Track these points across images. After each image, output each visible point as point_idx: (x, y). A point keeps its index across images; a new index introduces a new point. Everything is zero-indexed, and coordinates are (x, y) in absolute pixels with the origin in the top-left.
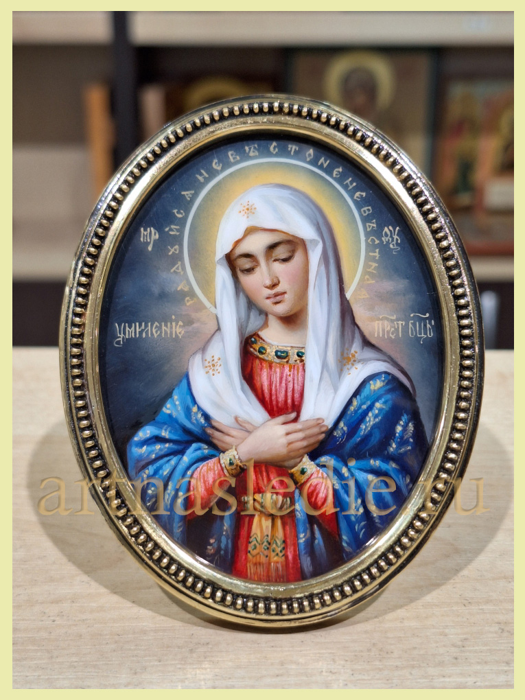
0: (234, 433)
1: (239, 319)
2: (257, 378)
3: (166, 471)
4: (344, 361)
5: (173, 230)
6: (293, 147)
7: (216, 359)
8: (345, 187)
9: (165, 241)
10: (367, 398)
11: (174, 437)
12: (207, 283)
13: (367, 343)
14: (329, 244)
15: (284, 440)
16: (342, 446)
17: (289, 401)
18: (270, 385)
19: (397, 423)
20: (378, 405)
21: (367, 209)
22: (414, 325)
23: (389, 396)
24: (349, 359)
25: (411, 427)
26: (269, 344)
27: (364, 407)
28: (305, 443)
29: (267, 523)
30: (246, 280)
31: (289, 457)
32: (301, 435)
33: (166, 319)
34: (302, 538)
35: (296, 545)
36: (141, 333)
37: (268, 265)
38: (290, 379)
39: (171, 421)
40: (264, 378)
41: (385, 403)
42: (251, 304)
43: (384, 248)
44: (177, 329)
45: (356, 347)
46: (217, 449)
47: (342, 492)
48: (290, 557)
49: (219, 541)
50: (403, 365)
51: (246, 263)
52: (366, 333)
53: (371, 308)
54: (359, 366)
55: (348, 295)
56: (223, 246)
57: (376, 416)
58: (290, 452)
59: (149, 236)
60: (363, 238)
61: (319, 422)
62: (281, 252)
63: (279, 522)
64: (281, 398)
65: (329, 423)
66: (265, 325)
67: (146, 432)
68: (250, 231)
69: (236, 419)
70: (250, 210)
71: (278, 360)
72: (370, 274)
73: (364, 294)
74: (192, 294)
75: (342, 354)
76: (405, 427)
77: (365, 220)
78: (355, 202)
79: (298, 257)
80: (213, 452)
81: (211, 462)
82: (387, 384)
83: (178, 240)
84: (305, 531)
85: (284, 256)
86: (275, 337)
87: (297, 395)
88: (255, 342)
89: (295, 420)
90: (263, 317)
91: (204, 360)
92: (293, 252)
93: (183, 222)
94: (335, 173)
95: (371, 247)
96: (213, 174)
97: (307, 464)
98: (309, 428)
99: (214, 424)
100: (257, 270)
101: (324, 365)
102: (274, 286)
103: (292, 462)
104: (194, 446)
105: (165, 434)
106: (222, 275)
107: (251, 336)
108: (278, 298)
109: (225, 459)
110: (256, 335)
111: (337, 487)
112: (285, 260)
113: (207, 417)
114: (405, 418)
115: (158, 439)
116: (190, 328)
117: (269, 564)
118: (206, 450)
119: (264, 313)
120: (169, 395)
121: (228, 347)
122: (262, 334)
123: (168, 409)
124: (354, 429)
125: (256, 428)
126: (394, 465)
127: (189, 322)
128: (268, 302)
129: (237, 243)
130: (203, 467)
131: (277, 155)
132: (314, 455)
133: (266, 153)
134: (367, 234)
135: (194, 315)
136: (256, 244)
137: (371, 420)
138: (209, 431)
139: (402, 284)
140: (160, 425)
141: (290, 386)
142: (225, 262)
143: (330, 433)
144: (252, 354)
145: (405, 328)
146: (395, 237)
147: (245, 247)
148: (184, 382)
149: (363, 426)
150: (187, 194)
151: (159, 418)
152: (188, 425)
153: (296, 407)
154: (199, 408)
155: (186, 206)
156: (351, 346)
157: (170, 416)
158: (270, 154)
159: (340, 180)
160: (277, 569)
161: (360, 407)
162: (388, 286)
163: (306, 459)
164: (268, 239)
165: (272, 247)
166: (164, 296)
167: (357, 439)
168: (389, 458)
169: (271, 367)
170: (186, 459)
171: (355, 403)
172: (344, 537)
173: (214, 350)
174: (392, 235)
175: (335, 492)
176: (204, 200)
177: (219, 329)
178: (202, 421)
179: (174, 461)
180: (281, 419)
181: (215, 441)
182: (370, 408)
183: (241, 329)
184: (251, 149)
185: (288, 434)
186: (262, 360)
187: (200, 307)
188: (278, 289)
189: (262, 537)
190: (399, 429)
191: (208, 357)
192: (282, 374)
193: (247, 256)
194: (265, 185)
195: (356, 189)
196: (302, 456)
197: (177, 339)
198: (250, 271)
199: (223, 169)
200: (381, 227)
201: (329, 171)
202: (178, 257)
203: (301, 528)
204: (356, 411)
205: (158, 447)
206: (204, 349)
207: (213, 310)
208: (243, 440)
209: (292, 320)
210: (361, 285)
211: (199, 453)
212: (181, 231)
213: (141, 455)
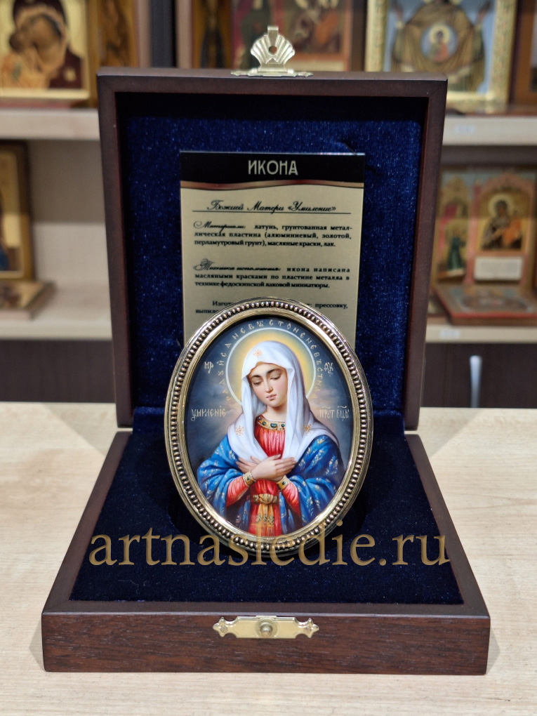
0: (249, 464)
1: (253, 408)
2: (261, 438)
3: (216, 483)
4: (305, 429)
5: (221, 363)
6: (281, 323)
7: (241, 427)
8: (306, 343)
9: (217, 368)
10: (315, 448)
11: (220, 466)
12: (237, 390)
13: (316, 420)
14: (298, 371)
15: (274, 468)
16: (303, 471)
17: (277, 449)
18: (268, 441)
19: (330, 460)
20: (321, 451)
21: (317, 354)
22: (339, 412)
23: (326, 447)
24: (307, 428)
25: (337, 462)
26: (267, 420)
27: (314, 452)
28: (284, 470)
29: (265, 508)
30: (256, 388)
31: (277, 476)
32: (282, 466)
33: (216, 407)
34: (283, 516)
35: (279, 519)
36: (204, 414)
37: (267, 381)
38: (278, 438)
39: (219, 458)
40: (265, 437)
41: (324, 450)
42: (259, 400)
43: (325, 373)
44: (222, 413)
45: (310, 422)
46: (241, 472)
47: (302, 494)
48: (277, 525)
49: (242, 517)
50: (333, 432)
51: (256, 380)
52: (316, 416)
53: (318, 403)
54: (312, 432)
55: (307, 396)
56: (245, 371)
57: (319, 457)
58: (277, 473)
59: (209, 366)
60: (315, 368)
61: (291, 459)
62: (274, 375)
63: (271, 508)
64: (273, 447)
65: (297, 460)
66: (266, 411)
67: (206, 463)
68: (259, 364)
69: (251, 457)
70: (258, 354)
71: (272, 428)
72: (318, 386)
73: (315, 396)
74: (229, 395)
75: (304, 425)
76: (334, 462)
77: (316, 359)
78: (311, 350)
79: (283, 377)
80: (239, 473)
81: (238, 478)
82: (326, 441)
83: (223, 368)
84: (284, 513)
85: (275, 377)
86: (270, 417)
87: (281, 446)
88: (261, 419)
89: (280, 458)
90: (265, 407)
91: (235, 428)
92: (280, 375)
93: (225, 359)
94: (301, 335)
95: (319, 373)
96: (241, 335)
97: (286, 480)
98: (287, 462)
99: (240, 460)
100: (262, 383)
101: (295, 431)
102: (270, 391)
103: (278, 479)
104: (230, 470)
105: (216, 464)
106: (245, 386)
107: (258, 417)
108: (272, 397)
109: (245, 477)
110: (261, 416)
111: (300, 491)
112: (276, 379)
113: (236, 456)
114: (334, 457)
115: (212, 467)
116: (229, 412)
117: (266, 528)
118: (236, 472)
119: (265, 405)
120: (218, 445)
121: (247, 422)
122: (264, 415)
123: (217, 452)
124: (309, 462)
125: (260, 462)
126: (328, 481)
127: (228, 409)
128: (267, 399)
129: (252, 370)
130: (234, 481)
131: (272, 326)
132: (289, 475)
133: (266, 325)
134: (317, 366)
135: (231, 406)
136: (262, 371)
137: (317, 458)
138: (238, 463)
139: (334, 391)
140: (213, 460)
141: (278, 441)
142: (247, 380)
143: (297, 465)
144: (259, 425)
145: (335, 413)
146: (331, 368)
147: (256, 372)
148: (226, 439)
149: (313, 462)
150: (228, 345)
151: (213, 457)
152: (227, 460)
153: (281, 452)
154: (233, 452)
155: (227, 351)
156: (308, 422)
157: (218, 455)
158: (269, 326)
159: (304, 339)
160: (270, 531)
161: (312, 452)
162: (327, 392)
163: (285, 477)
164: (268, 368)
165: (270, 372)
166: (216, 396)
167: (310, 468)
168: (325, 477)
169: (268, 432)
170: (226, 477)
171: (309, 450)
172: (303, 516)
173: (240, 423)
174: (329, 367)
175: (299, 493)
176: (236, 348)
177: (243, 413)
178: (234, 458)
179: (220, 477)
180: (273, 457)
181: (241, 468)
182: (317, 453)
183: (254, 413)
184: (260, 323)
185: (276, 465)
186: (264, 428)
187: (233, 402)
188: (272, 393)
189: (263, 515)
190: (331, 463)
191: (237, 426)
192: (274, 435)
193: (257, 376)
194: (267, 341)
195: (312, 344)
196: (283, 476)
197: (222, 417)
198: (258, 384)
199: (246, 333)
200: (323, 363)
201: (298, 334)
202: (223, 377)
203: (282, 511)
204: (310, 454)
205: (212, 470)
206: (235, 423)
207: (240, 403)
208: (254, 467)
209: (279, 408)
210: (313, 392)
211: (232, 474)
212: (225, 363)
213: (204, 475)
